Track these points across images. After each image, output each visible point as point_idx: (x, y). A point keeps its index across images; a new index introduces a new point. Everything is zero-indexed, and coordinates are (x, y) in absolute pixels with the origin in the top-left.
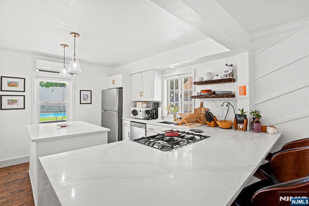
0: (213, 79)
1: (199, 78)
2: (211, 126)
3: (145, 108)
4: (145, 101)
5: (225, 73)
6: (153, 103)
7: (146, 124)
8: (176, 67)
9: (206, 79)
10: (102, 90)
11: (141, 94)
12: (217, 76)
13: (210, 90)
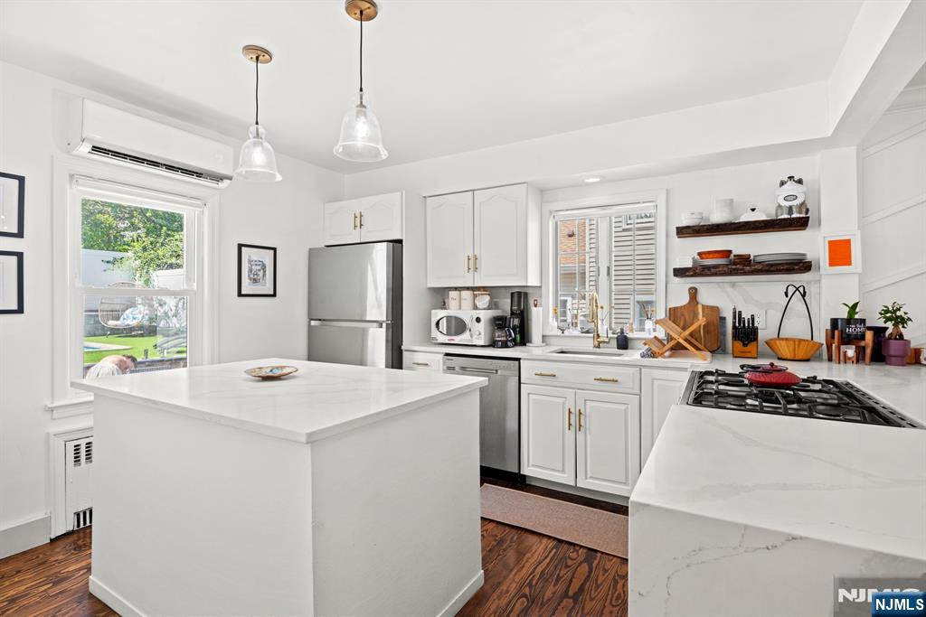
0: (741, 220)
1: (694, 216)
2: (749, 355)
3: (484, 309)
4: (484, 287)
5: (788, 204)
6: (512, 294)
7: (518, 360)
8: (605, 181)
9: (718, 217)
10: (310, 249)
11: (473, 264)
12: (753, 210)
13: (730, 252)
